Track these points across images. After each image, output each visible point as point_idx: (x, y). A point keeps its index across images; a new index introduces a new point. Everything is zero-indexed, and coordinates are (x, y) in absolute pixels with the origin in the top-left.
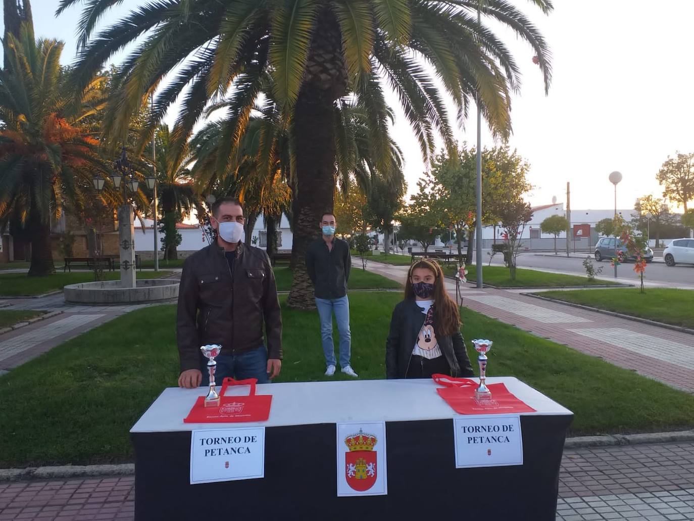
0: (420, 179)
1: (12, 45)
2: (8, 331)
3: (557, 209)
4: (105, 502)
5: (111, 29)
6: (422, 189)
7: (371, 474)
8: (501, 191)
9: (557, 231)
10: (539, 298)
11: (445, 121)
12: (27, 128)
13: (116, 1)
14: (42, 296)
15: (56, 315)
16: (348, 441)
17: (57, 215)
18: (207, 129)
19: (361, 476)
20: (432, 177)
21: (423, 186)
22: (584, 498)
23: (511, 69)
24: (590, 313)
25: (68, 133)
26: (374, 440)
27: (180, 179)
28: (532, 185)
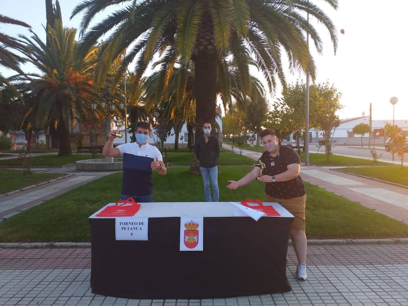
0: (275, 102)
1: (50, 32)
2: (46, 184)
3: (365, 120)
4: (85, 258)
5: (98, 25)
6: (276, 108)
7: (196, 241)
8: (323, 109)
9: (363, 133)
10: (340, 172)
11: (281, 70)
12: (58, 77)
13: (101, 9)
14: (65, 166)
15: (71, 176)
16: (186, 225)
17: (73, 123)
18: (154, 75)
19: (191, 242)
20: (282, 101)
21: (276, 106)
22: (317, 266)
23: (317, 41)
24: (367, 180)
25: (79, 79)
26: (197, 225)
27: (140, 103)
28: (343, 106)
